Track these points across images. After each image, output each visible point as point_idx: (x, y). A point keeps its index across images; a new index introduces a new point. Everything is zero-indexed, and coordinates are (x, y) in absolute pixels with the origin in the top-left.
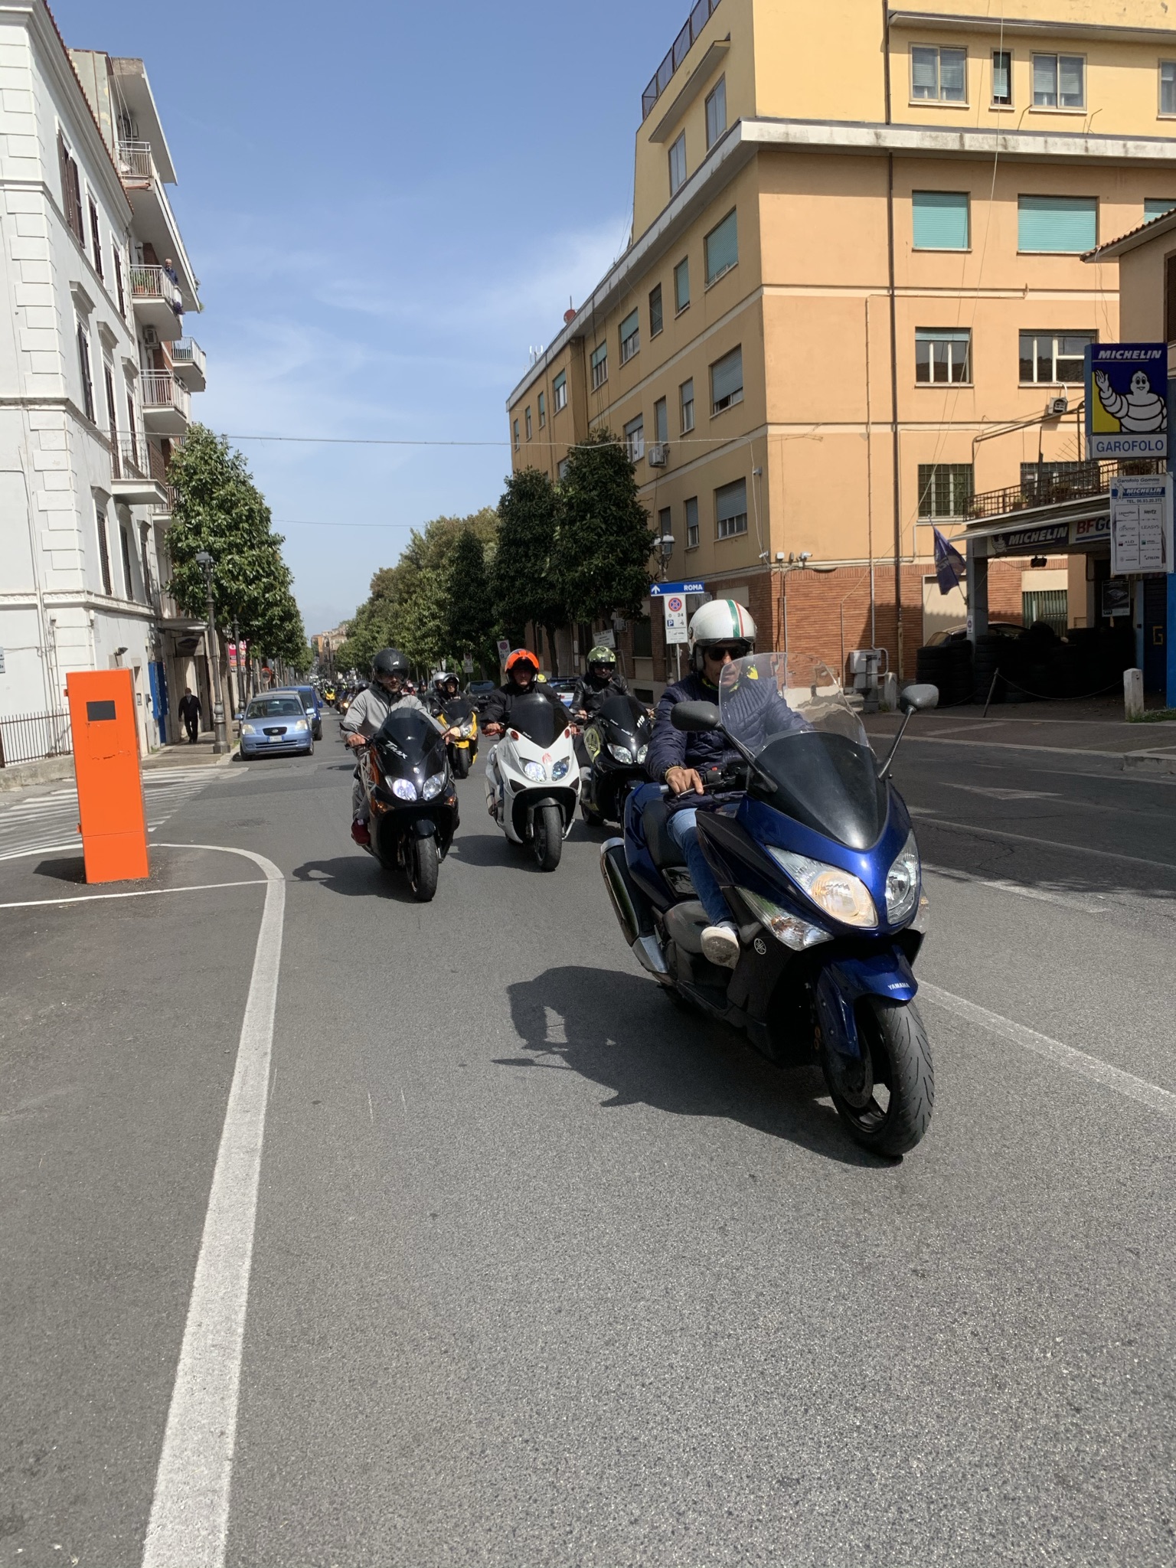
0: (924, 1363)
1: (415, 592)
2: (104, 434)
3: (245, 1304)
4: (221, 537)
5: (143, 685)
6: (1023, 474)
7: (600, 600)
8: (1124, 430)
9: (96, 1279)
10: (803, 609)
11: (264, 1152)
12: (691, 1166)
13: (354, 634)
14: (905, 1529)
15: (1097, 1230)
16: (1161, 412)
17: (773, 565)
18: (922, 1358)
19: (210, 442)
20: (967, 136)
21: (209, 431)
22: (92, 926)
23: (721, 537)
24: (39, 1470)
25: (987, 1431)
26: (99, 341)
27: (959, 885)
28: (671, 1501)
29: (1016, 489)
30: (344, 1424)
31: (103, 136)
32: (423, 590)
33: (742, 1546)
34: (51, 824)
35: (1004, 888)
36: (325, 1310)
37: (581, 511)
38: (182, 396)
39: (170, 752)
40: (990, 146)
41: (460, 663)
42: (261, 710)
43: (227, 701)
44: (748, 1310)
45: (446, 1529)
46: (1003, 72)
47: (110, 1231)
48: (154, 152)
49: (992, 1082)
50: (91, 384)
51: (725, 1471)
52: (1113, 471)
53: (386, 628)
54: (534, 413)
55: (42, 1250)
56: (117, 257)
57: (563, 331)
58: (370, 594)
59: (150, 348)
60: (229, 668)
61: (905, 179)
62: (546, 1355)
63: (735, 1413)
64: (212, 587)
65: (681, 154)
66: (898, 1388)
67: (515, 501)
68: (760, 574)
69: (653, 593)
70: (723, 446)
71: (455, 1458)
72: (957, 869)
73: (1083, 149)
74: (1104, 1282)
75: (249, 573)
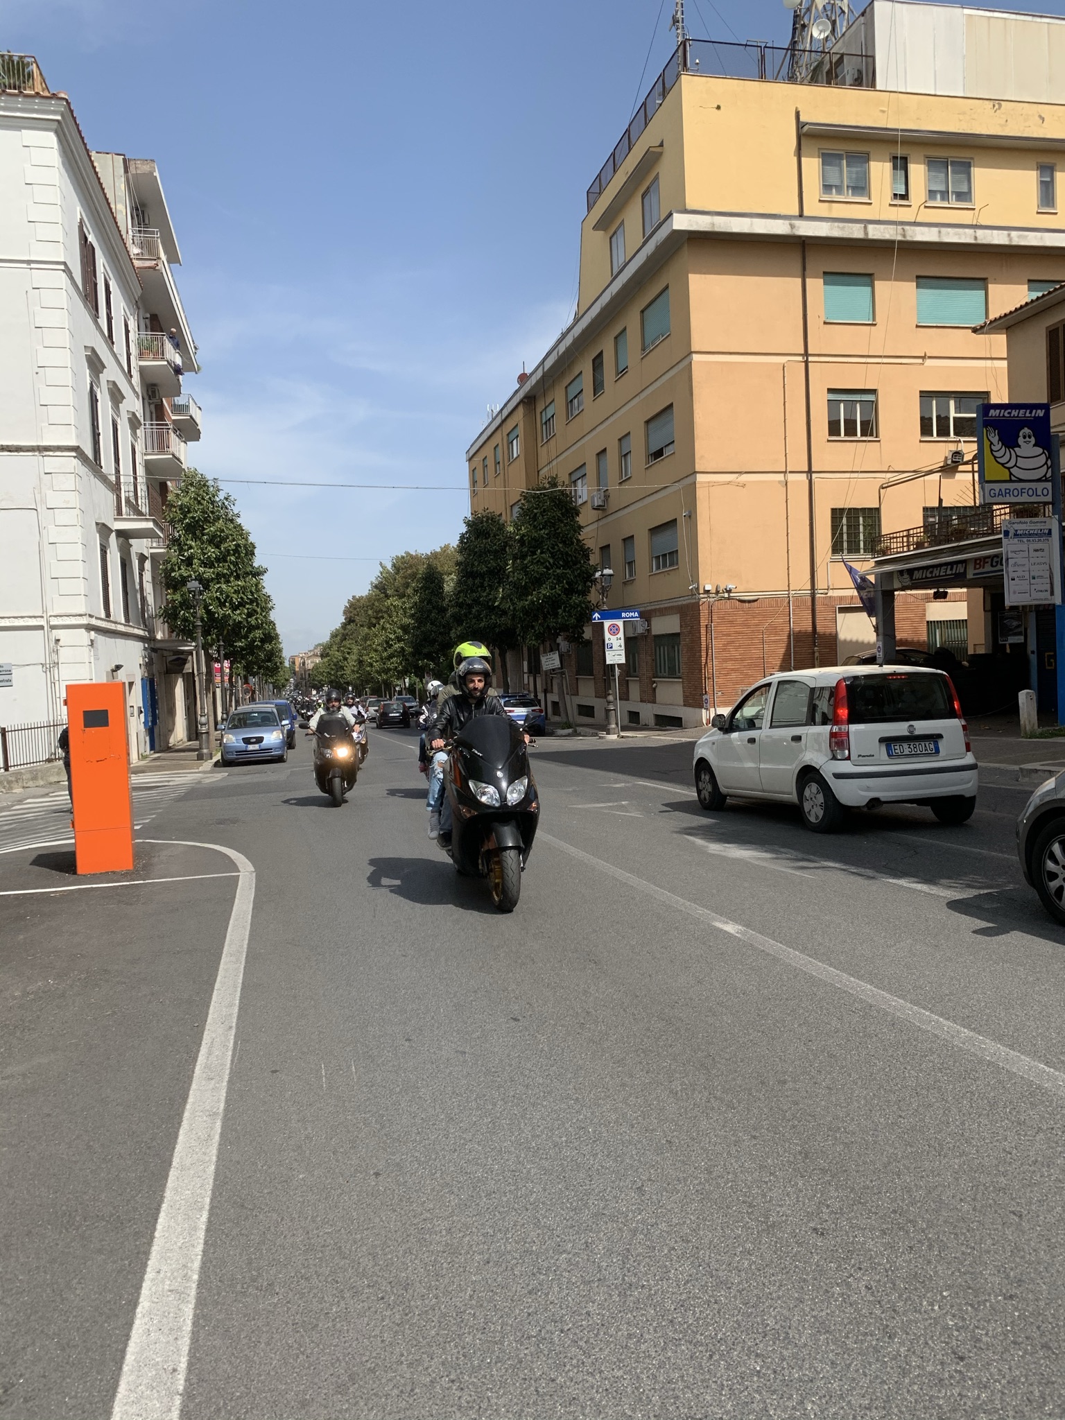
0: (821, 1314)
1: (383, 618)
2: (109, 477)
3: (201, 1253)
4: (210, 568)
5: (136, 698)
6: (925, 517)
7: (548, 626)
8: (1013, 478)
9: (67, 1229)
10: (728, 635)
11: (225, 1116)
12: (613, 1132)
13: (327, 655)
15: (983, 1194)
16: (1046, 463)
17: (701, 596)
18: (819, 1309)
19: (202, 484)
20: (870, 227)
21: (202, 475)
22: (80, 912)
23: (655, 571)
24: (7, 1400)
25: (877, 1377)
26: (108, 397)
27: (866, 882)
29: (919, 530)
30: (286, 1364)
31: (119, 224)
32: (390, 616)
34: (48, 822)
35: (908, 885)
36: (274, 1260)
37: (530, 548)
38: (179, 445)
39: (158, 758)
40: (891, 236)
42: (241, 722)
43: (211, 713)
44: (661, 1263)
46: (901, 173)
47: (80, 1186)
48: (161, 237)
49: (891, 1059)
50: (99, 434)
51: (634, 1410)
52: (1005, 514)
53: (355, 649)
54: (490, 463)
55: (18, 1202)
56: (126, 326)
57: (516, 392)
58: (343, 620)
59: (153, 403)
60: (213, 684)
61: (818, 262)
62: (474, 1302)
63: (645, 1357)
64: (201, 612)
65: (621, 240)
66: (797, 1337)
67: (473, 538)
68: (690, 603)
69: (595, 619)
70: (656, 492)
71: (387, 1396)
72: (865, 868)
73: (973, 237)
74: (989, 1242)
75: (234, 600)
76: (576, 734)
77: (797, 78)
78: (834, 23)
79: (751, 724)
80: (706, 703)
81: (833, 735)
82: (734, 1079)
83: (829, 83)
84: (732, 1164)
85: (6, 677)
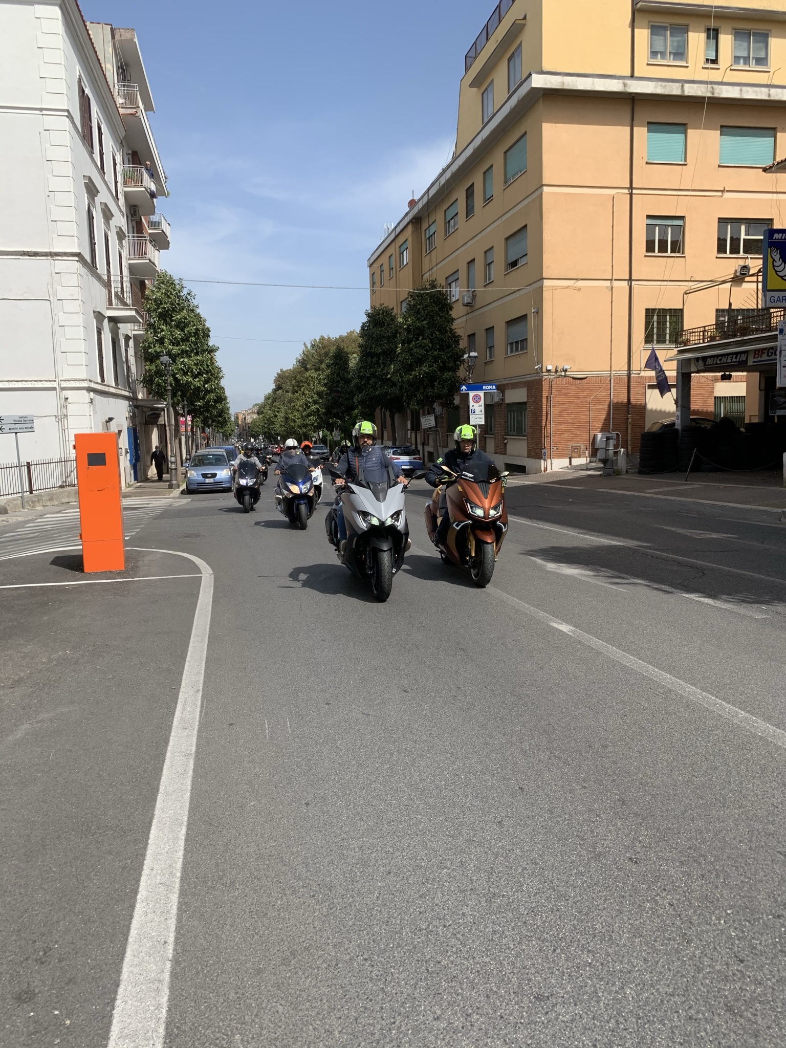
0: (636, 922)
1: (303, 386)
2: (103, 276)
3: (182, 857)
4: (177, 346)
5: (124, 442)
6: (717, 317)
7: (427, 395)
9: (85, 835)
10: (563, 404)
11: (196, 756)
12: (479, 780)
13: (262, 413)
14: (620, 1036)
15: (757, 837)
17: (544, 374)
18: (634, 919)
19: (171, 283)
20: (687, 86)
21: (171, 276)
22: (87, 601)
23: (508, 355)
24: (46, 961)
25: (678, 972)
26: (101, 215)
27: (666, 596)
28: (462, 1006)
29: (712, 327)
30: (245, 941)
31: (108, 80)
32: (309, 385)
33: (509, 1039)
34: (62, 532)
35: (697, 599)
36: (235, 864)
37: (414, 335)
38: (154, 252)
39: (140, 487)
40: (702, 93)
41: (331, 434)
42: (201, 461)
43: (178, 455)
44: (516, 879)
45: (311, 1016)
46: (713, 42)
47: (95, 804)
48: (140, 90)
49: (686, 732)
50: (95, 244)
51: (499, 988)
52: (780, 316)
53: (283, 409)
54: (386, 268)
55: (51, 814)
56: (114, 160)
57: (407, 214)
58: (273, 386)
59: (134, 220)
60: (180, 433)
61: (644, 114)
62: (380, 902)
63: (506, 949)
64: (170, 379)
65: (490, 96)
66: (618, 938)
67: (371, 327)
68: (535, 380)
69: (462, 390)
70: (512, 293)
71: (318, 968)
72: (665, 585)
73: (767, 94)
74: (762, 874)
75: (194, 370)
80: (545, 456)
82: (569, 743)
84: (568, 807)
85: (30, 425)
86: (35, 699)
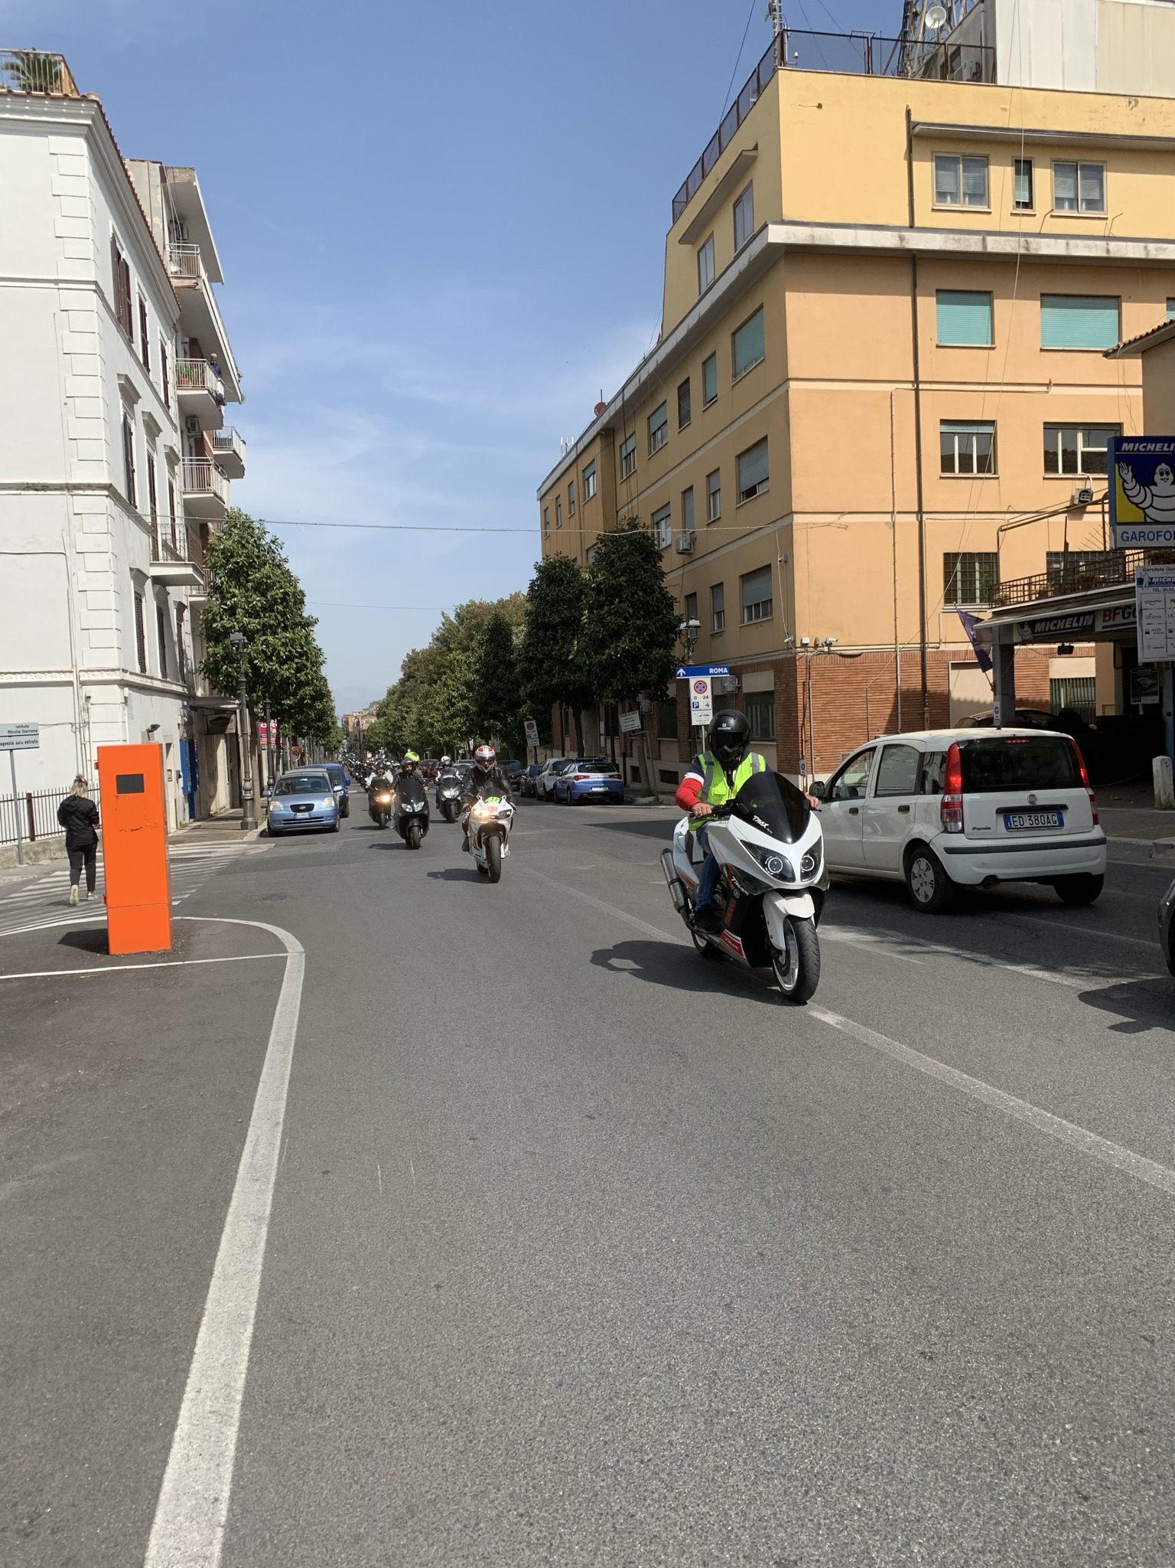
0: (929, 1447)
1: (445, 673)
2: (144, 518)
3: (245, 1371)
4: (256, 618)
5: (174, 761)
6: (1049, 563)
7: (627, 682)
8: (1148, 520)
9: (98, 1344)
10: (829, 693)
11: (272, 1221)
12: (699, 1243)
13: (384, 714)
15: (1111, 1316)
17: (798, 650)
18: (927, 1441)
19: (247, 526)
20: (989, 239)
21: (246, 516)
22: (112, 995)
23: (746, 624)
24: (32, 1532)
25: (991, 1518)
26: (143, 429)
27: (982, 969)
29: (1041, 578)
30: (338, 1493)
31: (155, 240)
32: (453, 672)
35: (1027, 972)
36: (325, 1379)
37: (609, 596)
38: (221, 482)
39: (198, 828)
40: (1012, 248)
42: (289, 787)
43: (257, 778)
44: (751, 1388)
46: (1024, 179)
47: (113, 1296)
48: (202, 253)
49: (1009, 1166)
50: (133, 471)
51: (721, 1550)
52: (1139, 560)
53: (415, 708)
54: (564, 502)
55: (45, 1313)
56: (163, 352)
57: (593, 423)
58: (401, 675)
59: (192, 436)
60: (259, 746)
61: (929, 279)
62: (545, 1429)
63: (734, 1492)
64: (245, 666)
65: (710, 255)
66: (902, 1472)
67: (544, 586)
68: (785, 658)
69: (679, 675)
70: (748, 534)
71: (448, 1530)
72: (980, 953)
73: (1105, 250)
74: (1117, 1369)
75: (282, 653)
76: (658, 802)
77: (907, 73)
78: (950, 10)
79: (853, 792)
80: (803, 769)
81: (945, 805)
82: (833, 1186)
83: (944, 77)
84: (830, 1280)
85: (32, 738)
86: (27, 1144)
